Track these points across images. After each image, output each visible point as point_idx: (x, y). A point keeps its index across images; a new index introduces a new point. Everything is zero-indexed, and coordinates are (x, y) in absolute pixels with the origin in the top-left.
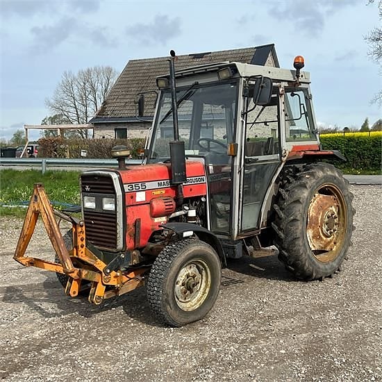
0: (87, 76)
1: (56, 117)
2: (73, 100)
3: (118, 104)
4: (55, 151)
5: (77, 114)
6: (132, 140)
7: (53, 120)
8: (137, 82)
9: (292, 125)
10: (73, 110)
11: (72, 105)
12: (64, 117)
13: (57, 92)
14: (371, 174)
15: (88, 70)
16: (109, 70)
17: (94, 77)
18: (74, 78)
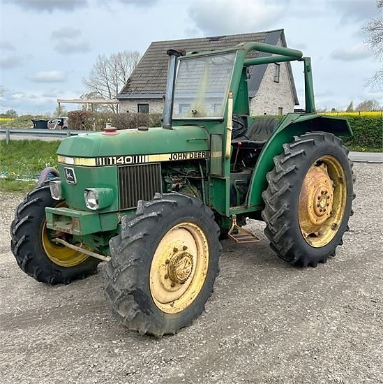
0: (118, 59)
1: (91, 94)
2: (105, 80)
3: (141, 82)
4: (83, 123)
5: (109, 92)
6: (153, 115)
7: (89, 96)
8: (158, 62)
9: (296, 104)
10: (106, 88)
11: (105, 84)
12: (99, 94)
13: (92, 73)
14: (375, 152)
15: (119, 54)
16: (137, 54)
17: (124, 61)
18: (107, 61)
